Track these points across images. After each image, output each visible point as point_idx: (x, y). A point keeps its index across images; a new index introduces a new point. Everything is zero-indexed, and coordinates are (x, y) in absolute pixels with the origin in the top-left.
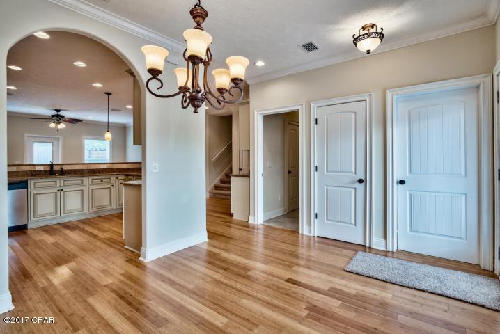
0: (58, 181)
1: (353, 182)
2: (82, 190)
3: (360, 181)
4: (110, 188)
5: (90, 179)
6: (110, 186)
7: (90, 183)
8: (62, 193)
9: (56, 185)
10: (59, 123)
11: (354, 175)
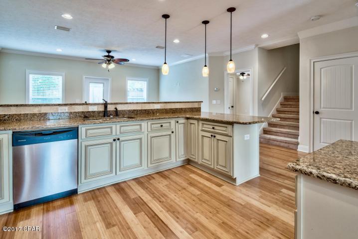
0: (114, 127)
2: (141, 139)
4: (170, 135)
5: (149, 123)
6: (170, 133)
7: (149, 130)
8: (118, 142)
9: (112, 132)
10: (109, 64)
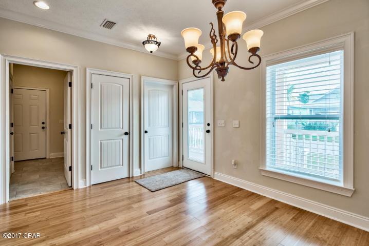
1: (121, 135)
3: (126, 134)
11: (121, 129)
